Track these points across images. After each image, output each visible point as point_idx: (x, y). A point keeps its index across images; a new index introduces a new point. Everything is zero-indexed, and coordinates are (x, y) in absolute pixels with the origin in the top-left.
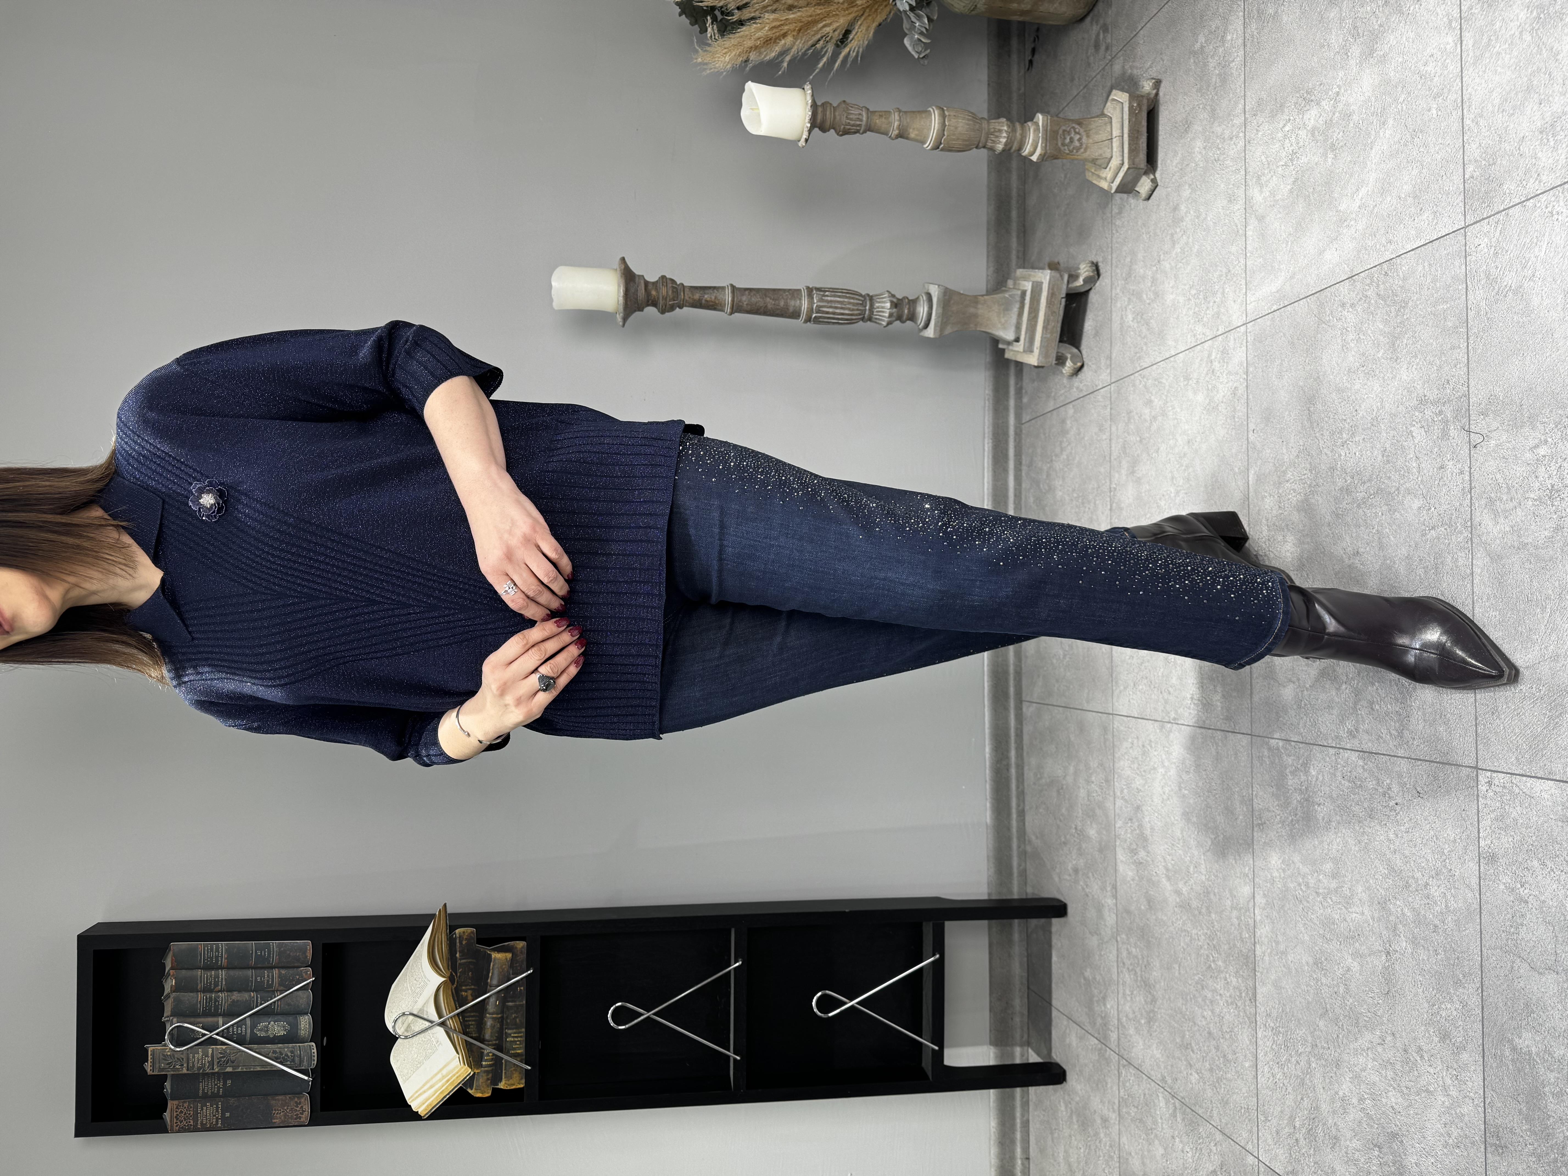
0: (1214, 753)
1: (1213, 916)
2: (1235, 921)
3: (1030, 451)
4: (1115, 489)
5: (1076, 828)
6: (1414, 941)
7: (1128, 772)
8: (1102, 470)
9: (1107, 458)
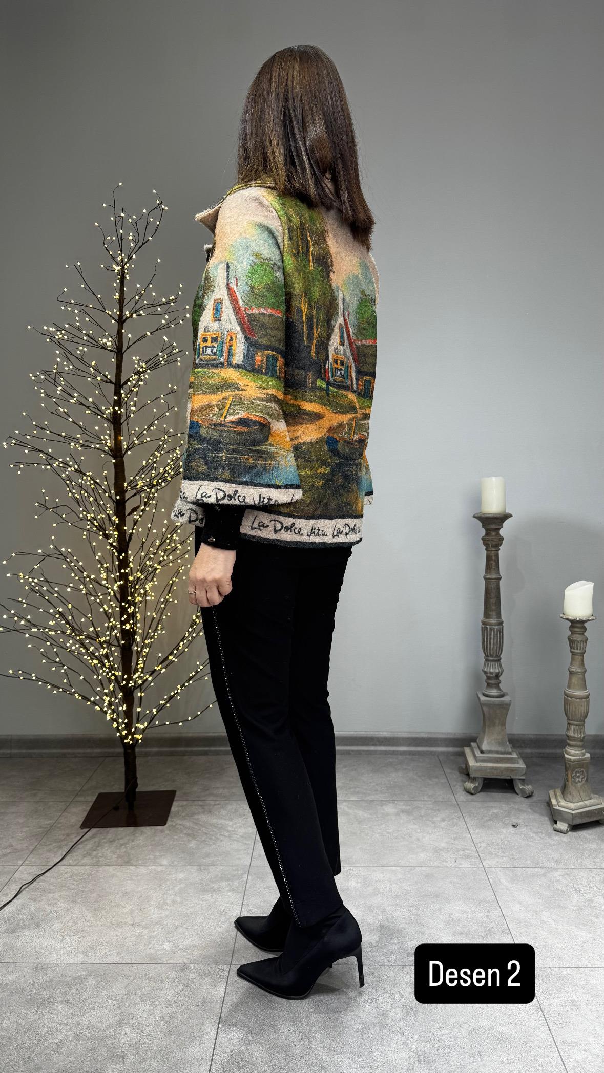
0: (240, 848)
1: (151, 847)
2: (148, 857)
3: (421, 760)
4: (394, 803)
5: (197, 781)
6: (140, 936)
7: (229, 807)
8: (406, 796)
9: (412, 799)
